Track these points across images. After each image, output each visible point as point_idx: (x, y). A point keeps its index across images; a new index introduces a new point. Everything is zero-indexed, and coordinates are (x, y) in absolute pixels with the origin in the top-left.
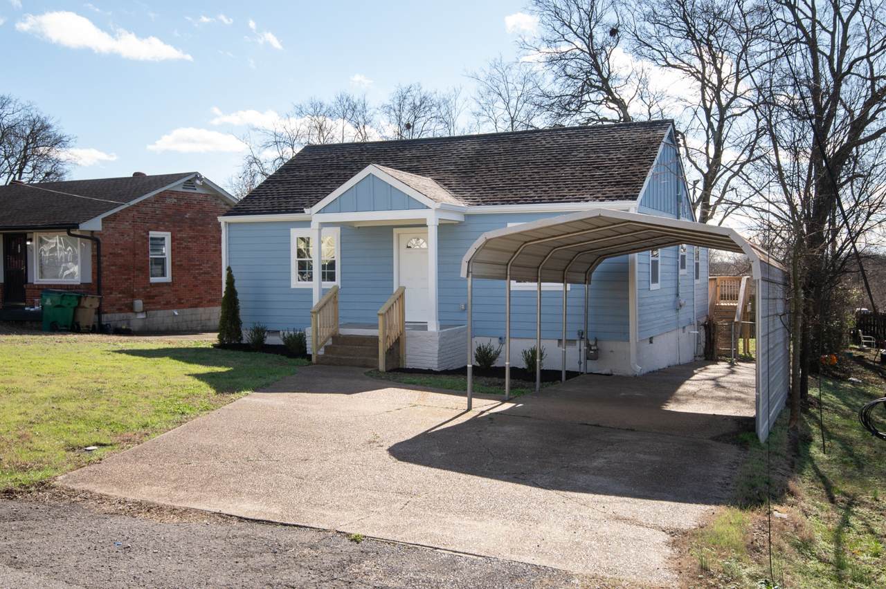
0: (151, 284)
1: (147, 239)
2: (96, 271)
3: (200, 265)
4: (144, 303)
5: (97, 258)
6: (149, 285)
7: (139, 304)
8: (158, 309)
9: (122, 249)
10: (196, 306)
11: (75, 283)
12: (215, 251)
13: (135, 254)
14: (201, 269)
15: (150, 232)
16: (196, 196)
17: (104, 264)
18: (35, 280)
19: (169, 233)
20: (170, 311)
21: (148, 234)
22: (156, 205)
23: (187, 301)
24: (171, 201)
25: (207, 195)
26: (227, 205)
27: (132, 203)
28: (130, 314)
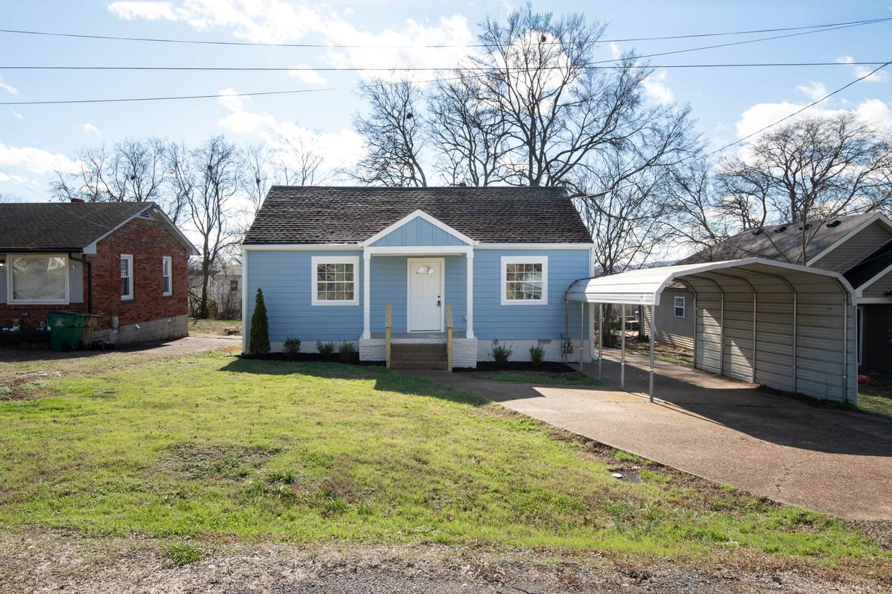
0: (122, 302)
1: (119, 261)
2: (87, 291)
3: (150, 284)
4: (119, 319)
5: (88, 279)
6: (120, 303)
7: (116, 319)
8: (126, 324)
9: (104, 271)
10: (147, 320)
11: (64, 304)
12: (159, 271)
13: (112, 275)
14: (151, 287)
15: (122, 255)
16: (148, 223)
17: (93, 284)
18: (8, 300)
19: (131, 256)
20: (133, 326)
21: (120, 257)
22: (125, 231)
23: (144, 315)
24: (134, 227)
25: (154, 222)
26: (166, 230)
27: (115, 229)
28: (109, 330)
